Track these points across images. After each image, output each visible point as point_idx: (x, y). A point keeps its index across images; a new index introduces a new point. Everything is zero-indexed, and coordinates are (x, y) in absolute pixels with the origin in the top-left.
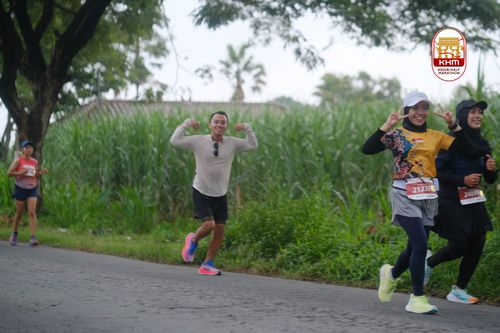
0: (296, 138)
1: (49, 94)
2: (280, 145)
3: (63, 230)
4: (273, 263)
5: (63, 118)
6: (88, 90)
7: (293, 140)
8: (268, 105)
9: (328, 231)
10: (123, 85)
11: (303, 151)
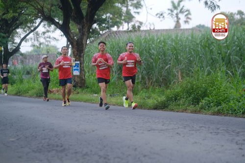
0: (207, 45)
1: (86, 30)
2: (199, 49)
3: (96, 95)
4: (198, 107)
5: (93, 41)
6: (104, 27)
7: (206, 46)
8: (193, 29)
9: (224, 91)
10: (121, 23)
11: (211, 51)
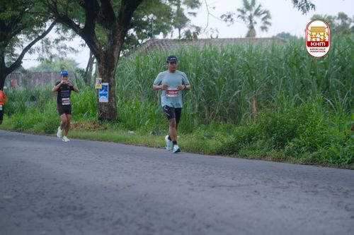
0: (295, 63)
1: (118, 37)
2: (283, 68)
3: (132, 132)
4: (283, 153)
5: (128, 54)
6: (145, 33)
7: (293, 63)
8: (273, 39)
9: (322, 129)
10: (169, 29)
11: (301, 71)
